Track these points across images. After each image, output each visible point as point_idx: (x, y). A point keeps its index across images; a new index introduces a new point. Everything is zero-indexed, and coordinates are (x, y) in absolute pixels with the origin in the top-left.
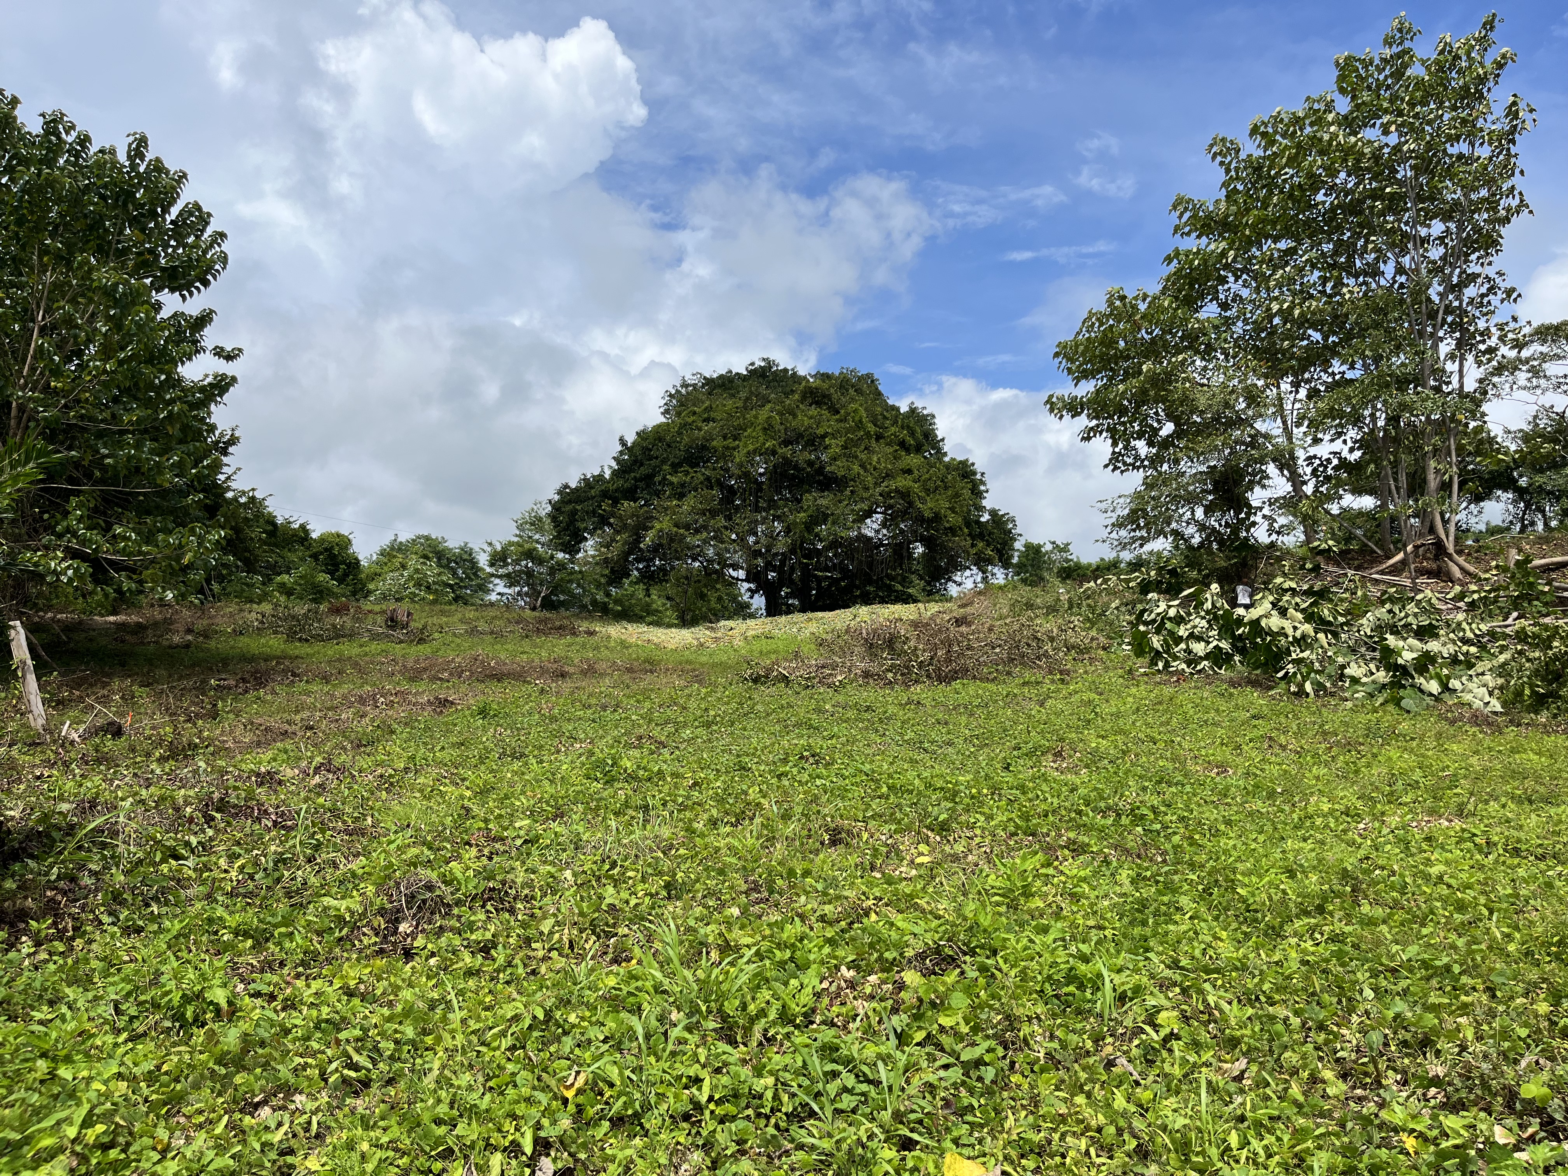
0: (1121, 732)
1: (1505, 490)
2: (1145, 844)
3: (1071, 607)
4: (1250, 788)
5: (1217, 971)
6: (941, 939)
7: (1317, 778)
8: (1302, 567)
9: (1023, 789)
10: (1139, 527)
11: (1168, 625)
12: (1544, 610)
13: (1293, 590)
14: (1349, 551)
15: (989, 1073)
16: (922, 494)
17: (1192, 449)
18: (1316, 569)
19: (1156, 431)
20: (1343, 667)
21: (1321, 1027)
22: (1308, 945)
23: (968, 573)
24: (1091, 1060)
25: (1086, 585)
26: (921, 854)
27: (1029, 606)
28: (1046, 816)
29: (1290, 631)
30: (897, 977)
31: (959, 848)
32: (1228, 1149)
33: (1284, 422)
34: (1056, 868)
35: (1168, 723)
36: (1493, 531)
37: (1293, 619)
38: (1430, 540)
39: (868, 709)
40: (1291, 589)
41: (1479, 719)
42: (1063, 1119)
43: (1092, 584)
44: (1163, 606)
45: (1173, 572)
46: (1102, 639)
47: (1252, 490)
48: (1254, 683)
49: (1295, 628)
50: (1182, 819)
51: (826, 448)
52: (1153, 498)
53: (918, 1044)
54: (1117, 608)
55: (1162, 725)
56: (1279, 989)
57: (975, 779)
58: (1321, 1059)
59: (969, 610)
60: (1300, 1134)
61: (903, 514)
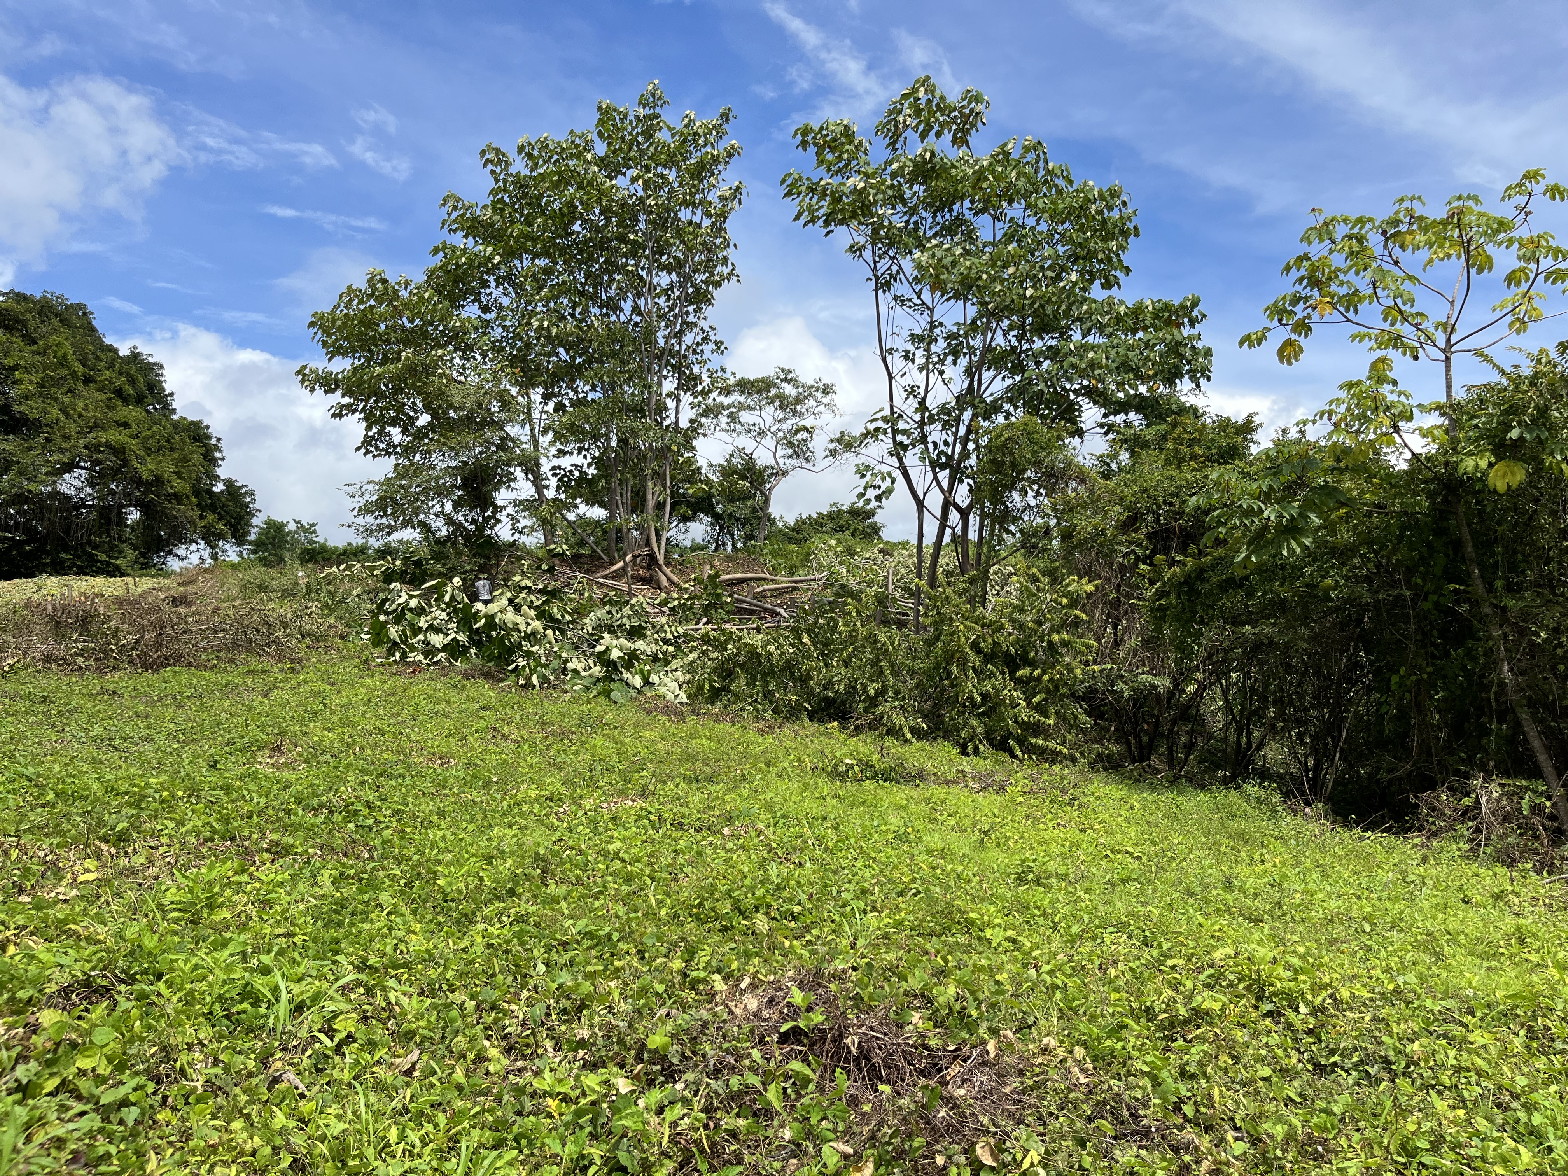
0: (350, 724)
1: (707, 515)
2: (354, 841)
3: (309, 593)
4: (468, 778)
5: (406, 965)
6: (93, 969)
7: (531, 767)
8: (539, 567)
9: (227, 789)
10: (386, 515)
11: (408, 616)
12: (726, 618)
13: (529, 588)
14: (580, 556)
15: (131, 1114)
16: (142, 453)
17: (444, 444)
18: (551, 570)
19: (412, 420)
20: (566, 661)
21: (494, 1007)
22: (494, 930)
23: (194, 547)
24: (254, 1081)
25: (328, 570)
26: (88, 871)
27: (263, 588)
28: (250, 817)
29: (522, 627)
30: (32, 1020)
31: (139, 860)
32: (388, 1145)
33: (532, 429)
34: (251, 874)
35: (398, 714)
36: (695, 548)
37: (525, 616)
38: (645, 551)
39: (45, 699)
40: (527, 587)
41: (670, 710)
42: (214, 1149)
43: (335, 569)
44: (404, 597)
45: (418, 564)
46: (340, 627)
47: (498, 490)
48: (487, 676)
49: (528, 624)
50: (396, 813)
51: (15, 382)
52: (402, 487)
53: (48, 1095)
54: (358, 596)
55: (392, 716)
56: (461, 975)
57: (172, 781)
58: (488, 1038)
59: (190, 588)
60: (456, 1117)
61: (116, 473)
